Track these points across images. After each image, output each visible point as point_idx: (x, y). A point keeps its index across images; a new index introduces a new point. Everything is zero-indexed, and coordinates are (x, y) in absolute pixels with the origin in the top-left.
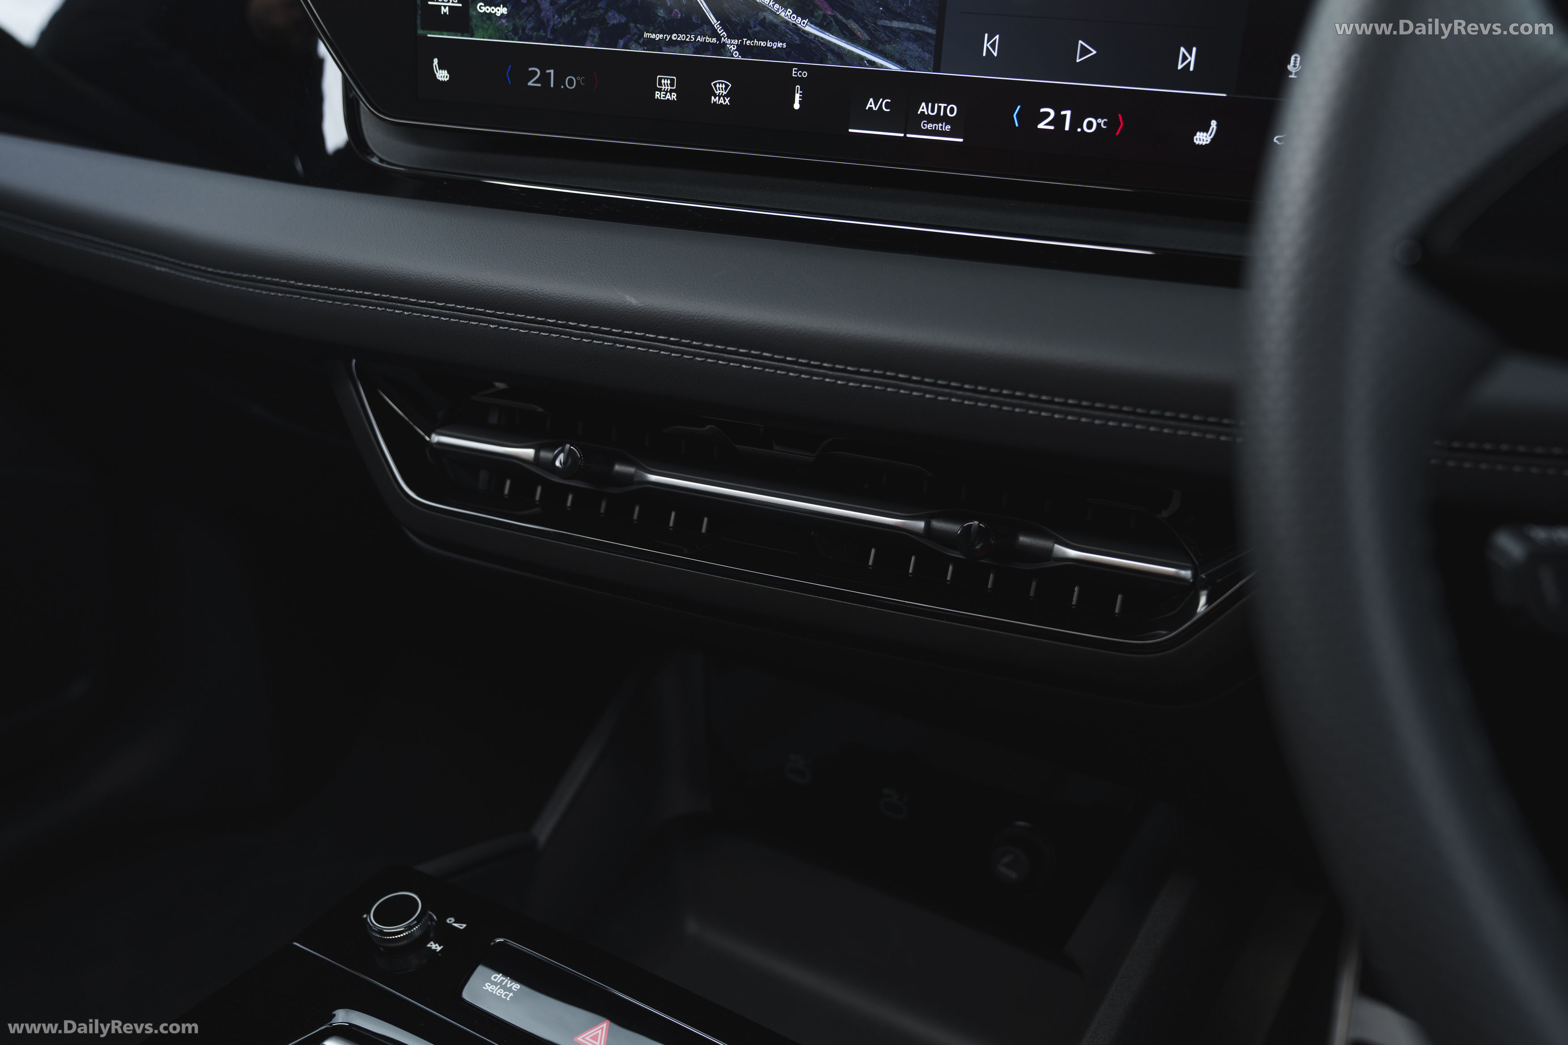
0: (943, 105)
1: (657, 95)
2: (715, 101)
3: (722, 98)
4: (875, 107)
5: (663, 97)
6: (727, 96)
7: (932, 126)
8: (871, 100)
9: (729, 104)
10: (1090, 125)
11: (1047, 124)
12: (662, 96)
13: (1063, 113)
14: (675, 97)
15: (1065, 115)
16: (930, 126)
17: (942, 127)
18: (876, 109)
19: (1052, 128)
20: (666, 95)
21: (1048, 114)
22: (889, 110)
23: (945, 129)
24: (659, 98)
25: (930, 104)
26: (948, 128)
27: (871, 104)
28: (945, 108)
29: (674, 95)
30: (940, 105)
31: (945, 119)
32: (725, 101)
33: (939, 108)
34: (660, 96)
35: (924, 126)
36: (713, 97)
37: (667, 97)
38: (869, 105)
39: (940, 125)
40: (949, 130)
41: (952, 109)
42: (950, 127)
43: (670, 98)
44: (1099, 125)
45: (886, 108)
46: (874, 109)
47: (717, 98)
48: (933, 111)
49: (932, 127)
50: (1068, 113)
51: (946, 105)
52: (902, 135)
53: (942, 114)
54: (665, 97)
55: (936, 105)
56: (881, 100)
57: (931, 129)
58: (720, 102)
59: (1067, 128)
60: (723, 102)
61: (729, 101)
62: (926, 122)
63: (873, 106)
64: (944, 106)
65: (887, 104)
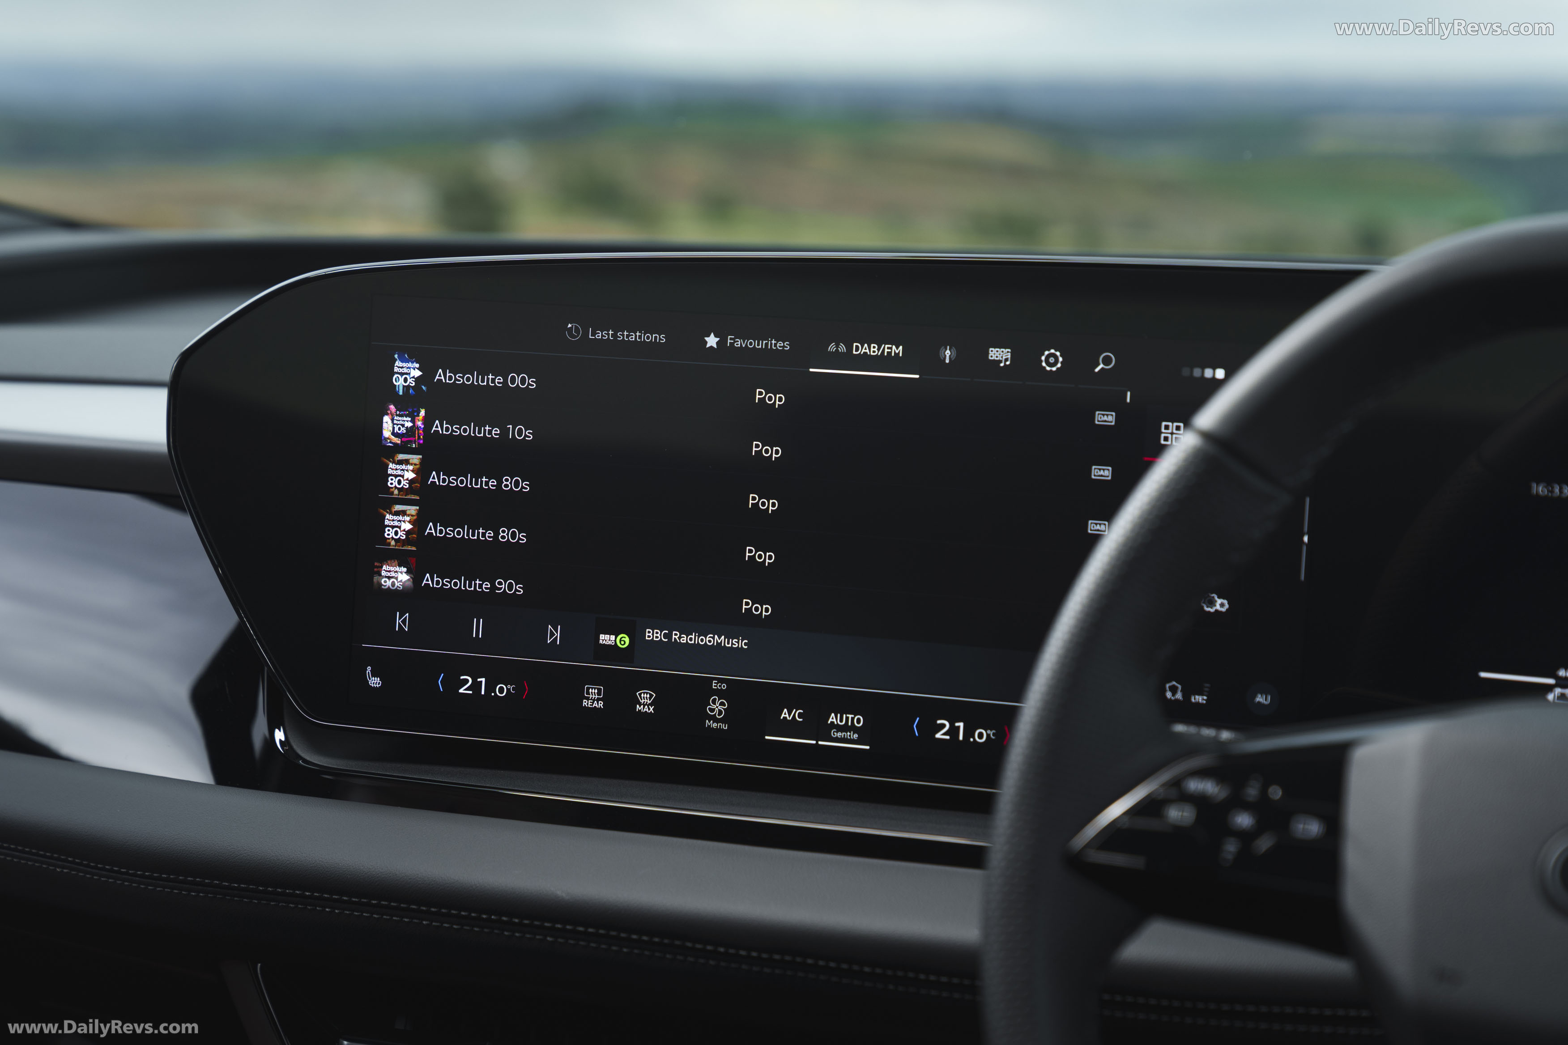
0: (850, 716)
1: (585, 703)
2: (640, 709)
3: (646, 707)
4: (789, 717)
5: (590, 705)
6: (651, 704)
7: (841, 734)
8: (785, 710)
9: (653, 712)
10: (981, 736)
11: (944, 734)
12: (589, 703)
13: (957, 724)
14: (601, 705)
15: (959, 727)
16: (839, 734)
17: (850, 736)
18: (790, 718)
19: (948, 737)
20: (593, 703)
21: (944, 726)
22: (801, 720)
23: (853, 737)
24: (587, 706)
25: (839, 715)
26: (856, 736)
27: (785, 714)
28: (853, 719)
29: (601, 703)
30: (848, 715)
31: (853, 728)
32: (649, 709)
33: (847, 718)
34: (588, 704)
35: (834, 735)
36: (638, 706)
37: (594, 705)
38: (783, 715)
39: (848, 734)
40: (856, 738)
41: (859, 721)
42: (857, 736)
43: (597, 705)
44: (988, 735)
45: (799, 717)
46: (788, 718)
47: (642, 706)
48: (841, 721)
49: (842, 736)
50: (961, 725)
51: (853, 716)
52: (814, 742)
53: (850, 724)
54: (592, 705)
55: (844, 715)
56: (795, 710)
57: (840, 737)
58: (645, 710)
59: (961, 738)
60: (647, 710)
61: (653, 709)
62: (835, 730)
63: (787, 716)
64: (852, 718)
65: (800, 715)
